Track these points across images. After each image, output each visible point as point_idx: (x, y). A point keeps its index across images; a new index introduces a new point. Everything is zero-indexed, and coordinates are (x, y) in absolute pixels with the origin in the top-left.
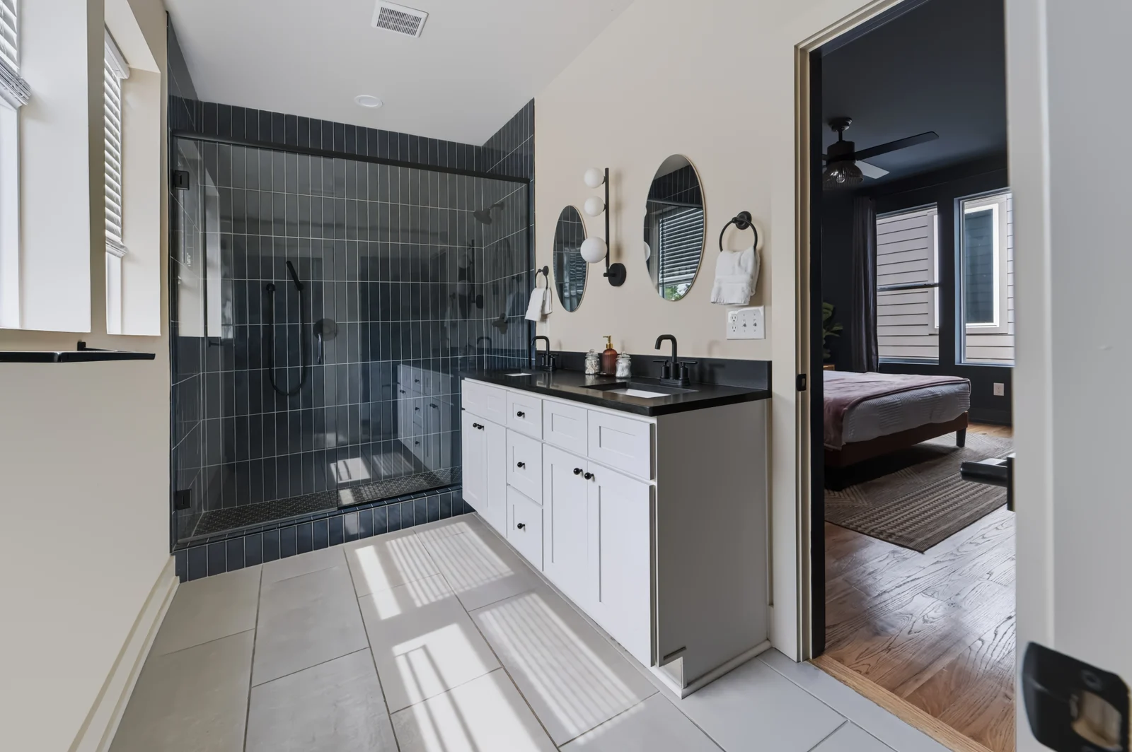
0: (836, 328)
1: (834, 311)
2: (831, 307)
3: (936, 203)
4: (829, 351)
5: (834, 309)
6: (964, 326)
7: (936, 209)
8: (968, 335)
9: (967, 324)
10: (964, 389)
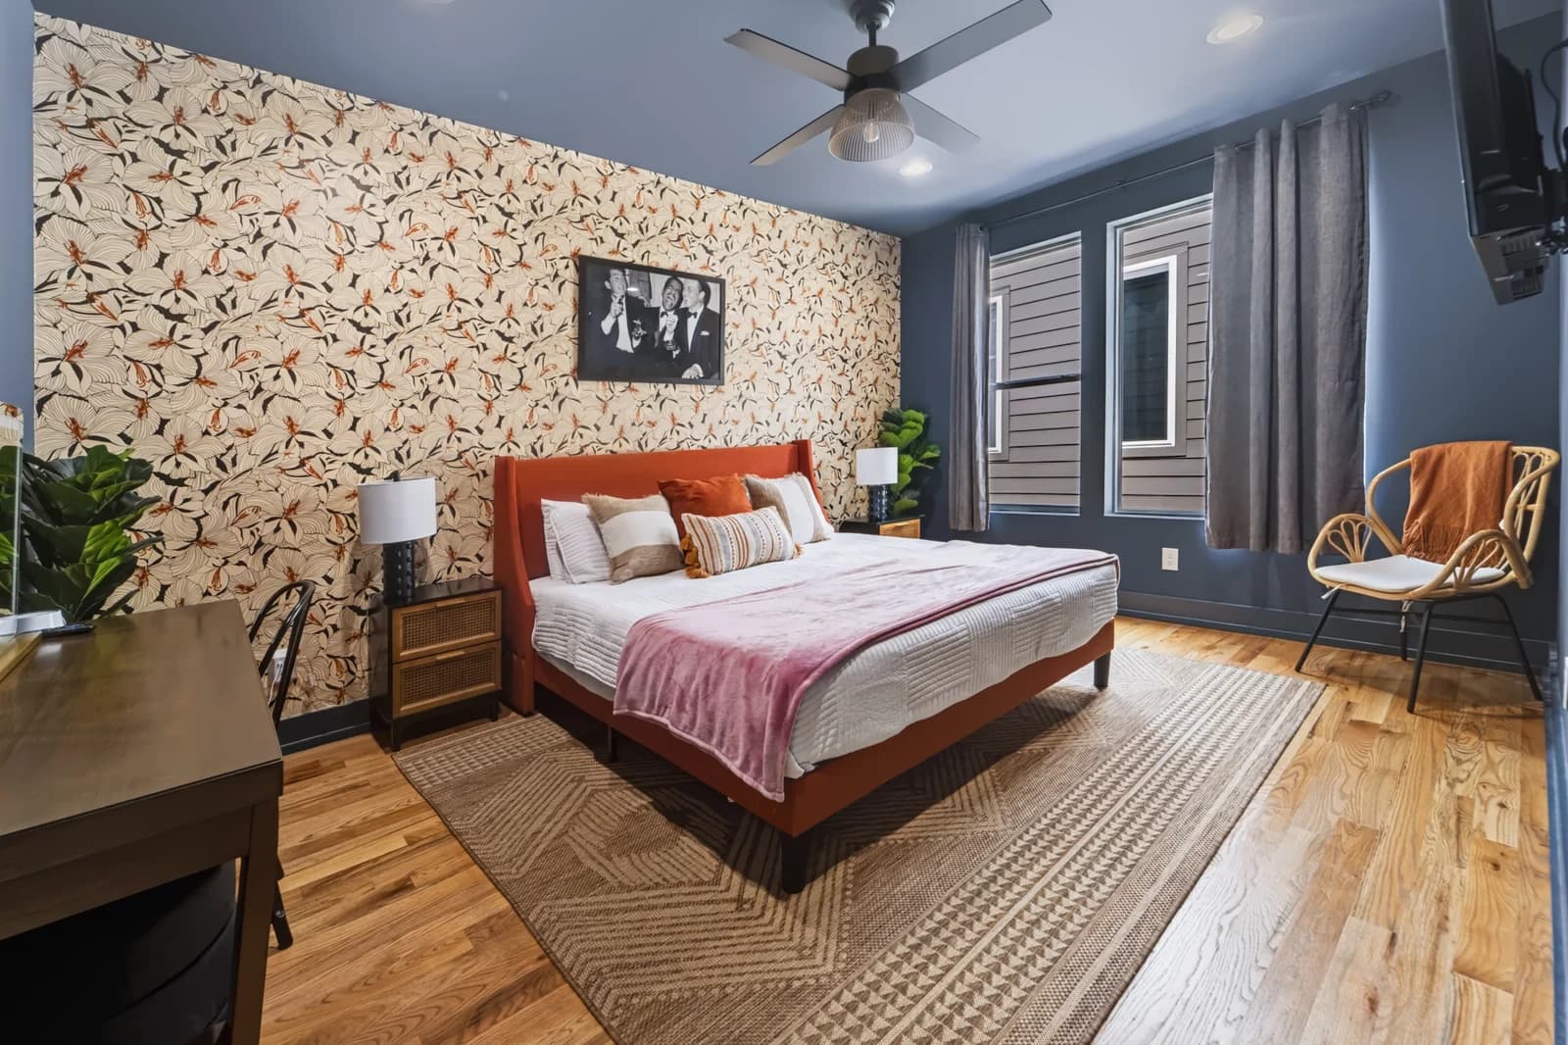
0: (928, 454)
1: (927, 425)
2: (921, 416)
3: (1078, 234)
4: (917, 493)
5: (927, 420)
6: (1120, 446)
7: (1080, 246)
8: (1125, 459)
9: (1124, 443)
10: (1108, 577)
